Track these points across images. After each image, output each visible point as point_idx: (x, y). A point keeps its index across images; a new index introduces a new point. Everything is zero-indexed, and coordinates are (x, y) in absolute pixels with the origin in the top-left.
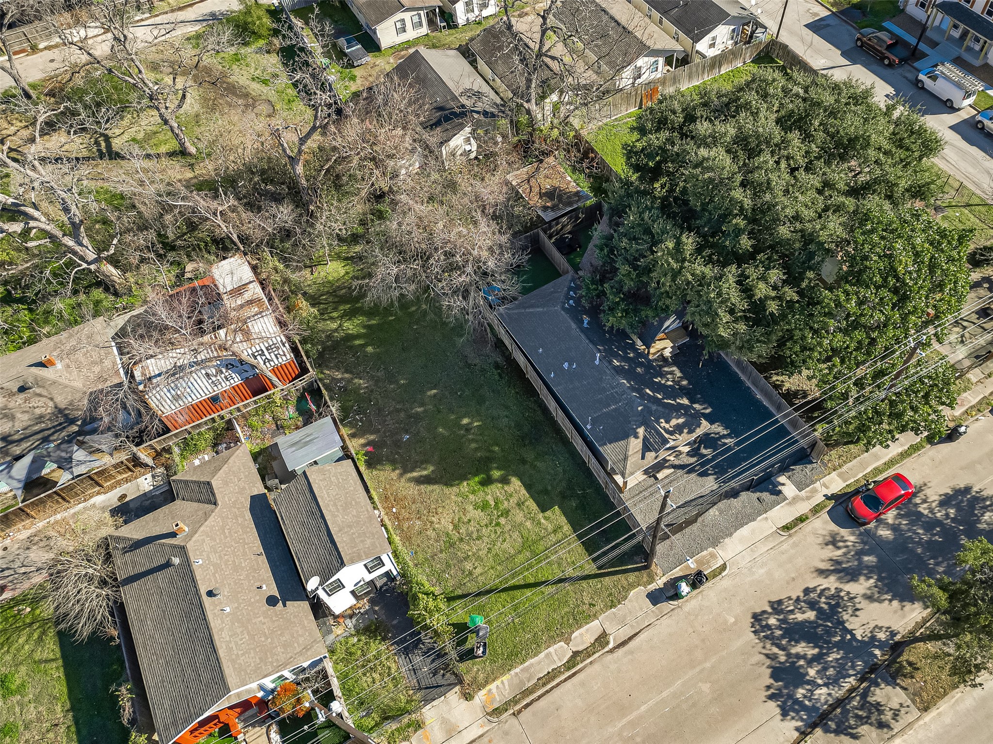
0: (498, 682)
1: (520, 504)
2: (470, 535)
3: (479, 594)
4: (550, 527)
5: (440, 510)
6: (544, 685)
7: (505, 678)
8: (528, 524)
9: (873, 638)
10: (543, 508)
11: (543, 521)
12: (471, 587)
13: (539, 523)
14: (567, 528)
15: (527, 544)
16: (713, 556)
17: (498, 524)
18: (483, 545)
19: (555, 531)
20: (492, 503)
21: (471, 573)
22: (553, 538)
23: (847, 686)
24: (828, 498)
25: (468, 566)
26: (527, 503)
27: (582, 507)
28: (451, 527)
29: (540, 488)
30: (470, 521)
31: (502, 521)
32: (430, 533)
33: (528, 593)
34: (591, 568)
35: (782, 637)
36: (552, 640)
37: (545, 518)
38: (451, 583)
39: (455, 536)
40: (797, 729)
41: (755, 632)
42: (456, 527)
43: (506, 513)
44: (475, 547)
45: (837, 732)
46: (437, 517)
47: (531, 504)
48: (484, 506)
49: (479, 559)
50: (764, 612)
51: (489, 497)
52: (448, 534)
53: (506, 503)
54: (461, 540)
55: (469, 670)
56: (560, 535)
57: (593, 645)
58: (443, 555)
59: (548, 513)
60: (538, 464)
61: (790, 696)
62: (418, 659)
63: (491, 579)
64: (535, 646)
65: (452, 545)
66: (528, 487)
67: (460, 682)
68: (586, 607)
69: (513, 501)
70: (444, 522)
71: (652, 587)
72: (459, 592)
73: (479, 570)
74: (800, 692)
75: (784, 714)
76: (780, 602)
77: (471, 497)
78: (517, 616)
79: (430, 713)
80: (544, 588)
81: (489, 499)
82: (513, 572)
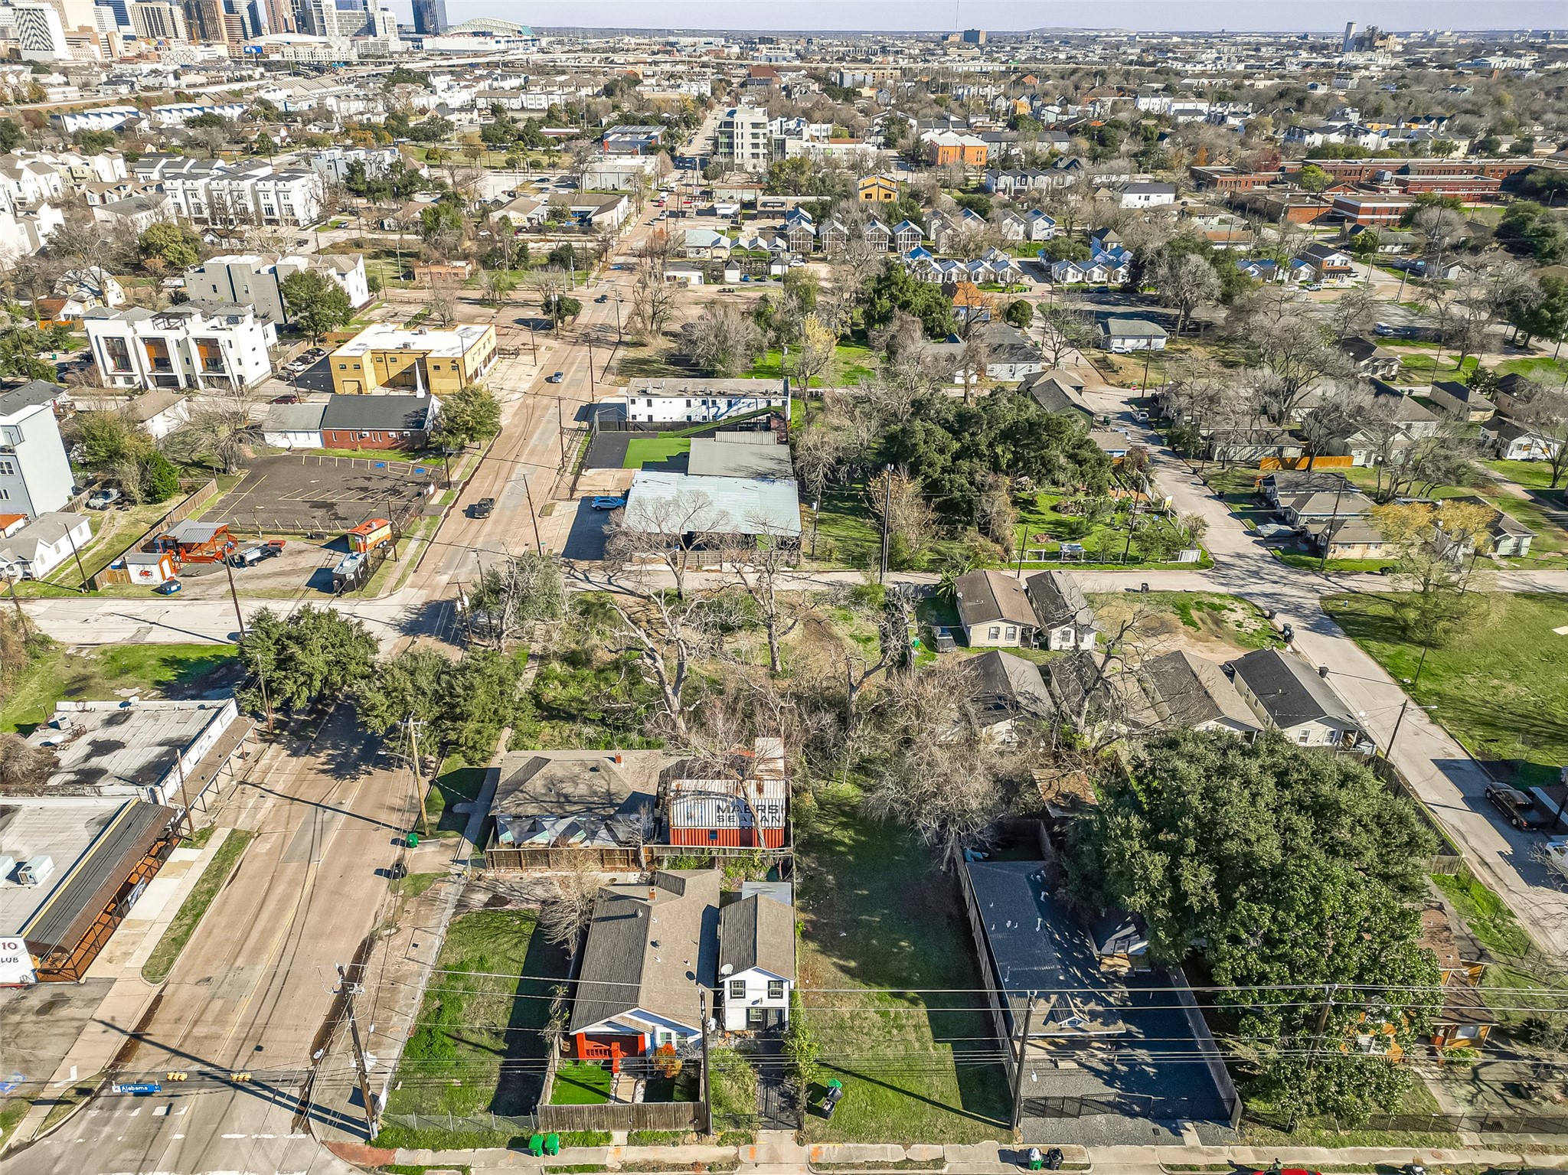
0: (831, 1145)
1: (916, 1027)
2: (861, 1027)
3: (848, 1074)
4: (936, 1057)
5: (845, 999)
6: (869, 1168)
7: (837, 1146)
8: (917, 1045)
10: (937, 1040)
11: (931, 1049)
12: (842, 1064)
13: (927, 1049)
14: (951, 1064)
15: (908, 1059)
16: (1082, 1152)
17: (889, 1032)
18: (867, 1042)
19: (938, 1062)
20: (893, 1015)
21: (848, 1055)
22: (934, 1066)
25: (849, 1050)
26: (923, 1030)
28: (848, 1016)
29: (942, 1025)
30: (866, 1019)
31: (895, 1032)
32: (828, 1012)
33: (890, 1093)
34: (956, 1103)
36: (892, 1139)
37: (935, 1048)
39: (849, 1024)
42: (852, 1018)
43: (901, 1028)
44: (861, 1039)
46: (840, 1003)
47: (928, 1032)
48: (884, 1014)
49: (861, 1049)
52: (843, 1019)
53: (905, 1020)
54: (852, 1028)
55: (811, 1122)
56: (941, 1067)
57: (928, 1163)
58: (831, 1032)
59: (940, 1046)
62: (773, 1094)
63: (862, 1067)
64: (875, 1137)
65: (842, 1028)
66: (931, 1018)
67: (800, 1127)
68: (936, 1131)
69: (913, 1021)
70: (845, 1010)
71: (1006, 1146)
72: (831, 1063)
73: (856, 1057)
77: (876, 1004)
78: (873, 1105)
79: (764, 1137)
80: (907, 1099)
81: (892, 1010)
82: (885, 1072)
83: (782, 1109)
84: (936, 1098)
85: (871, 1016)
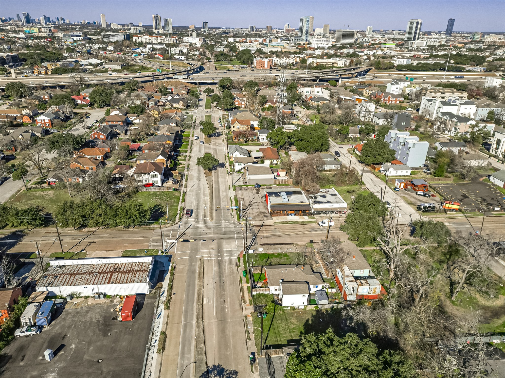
0: (251, 318)
2: (288, 324)
3: (272, 321)
4: (281, 339)
5: (297, 321)
6: (246, 326)
8: (285, 336)
10: (288, 340)
11: (284, 339)
14: (280, 343)
15: (279, 333)
17: (288, 330)
18: (284, 326)
21: (278, 321)
22: (278, 339)
25: (280, 321)
26: (291, 337)
30: (291, 325)
34: (267, 343)
35: (229, 376)
36: (255, 330)
38: (277, 317)
39: (288, 321)
40: (209, 366)
42: (291, 322)
43: (290, 332)
44: (284, 324)
45: (203, 374)
46: (295, 320)
47: (290, 339)
48: (294, 328)
49: (280, 323)
50: (237, 376)
52: (290, 320)
57: (249, 337)
58: (285, 318)
59: (286, 341)
61: (216, 370)
66: (295, 340)
68: (258, 339)
69: (293, 335)
70: (293, 321)
71: (256, 354)
73: (278, 323)
74: (216, 372)
75: (214, 365)
79: (252, 307)
80: (267, 333)
81: (296, 331)
82: (274, 328)
84: (268, 339)
85: (293, 326)
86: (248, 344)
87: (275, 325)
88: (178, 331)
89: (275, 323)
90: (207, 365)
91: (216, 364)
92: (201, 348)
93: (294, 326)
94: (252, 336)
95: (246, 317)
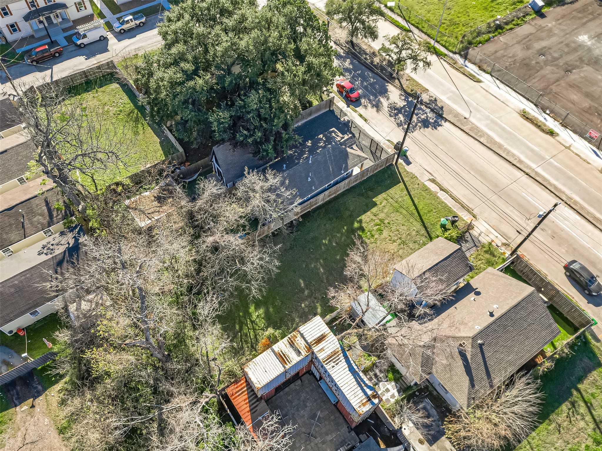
1: (375, 215)
2: (397, 235)
3: (426, 228)
4: (386, 202)
5: (387, 250)
7: (460, 214)
8: (385, 211)
9: (405, 100)
10: (375, 204)
11: (383, 205)
12: (423, 231)
14: (384, 195)
15: (396, 210)
16: (384, 144)
17: (389, 223)
18: (401, 228)
19: (386, 200)
20: (378, 226)
21: (417, 232)
23: (425, 108)
24: (348, 106)
25: (414, 233)
26: (375, 212)
27: (372, 190)
28: (395, 243)
29: (365, 207)
30: (390, 236)
31: (386, 221)
32: (401, 252)
33: (420, 208)
34: (401, 185)
36: (438, 198)
37: (380, 204)
39: (399, 241)
40: (445, 122)
41: (413, 132)
42: (394, 241)
43: (382, 221)
44: (403, 232)
45: (442, 111)
46: (391, 251)
47: (374, 210)
48: (380, 231)
49: (409, 229)
51: (374, 228)
52: (400, 245)
53: (376, 221)
54: (400, 238)
56: (388, 198)
57: (435, 184)
59: (378, 203)
60: (351, 209)
63: (418, 223)
64: (442, 204)
65: (405, 241)
66: (365, 212)
67: (467, 231)
69: (374, 218)
70: (392, 247)
71: (404, 164)
73: (415, 228)
74: (431, 121)
75: (441, 126)
76: (398, 124)
77: (376, 236)
78: (432, 210)
79: (485, 241)
80: (416, 202)
81: (375, 228)
82: (412, 214)
83: (467, 241)
84: (405, 192)
85: (385, 233)
86: (425, 172)
87: (415, 223)
88: (539, 145)
89: (418, 226)
90: (450, 121)
91: (439, 128)
92: (481, 136)
93: (383, 236)
94: (433, 187)
95: (474, 216)
